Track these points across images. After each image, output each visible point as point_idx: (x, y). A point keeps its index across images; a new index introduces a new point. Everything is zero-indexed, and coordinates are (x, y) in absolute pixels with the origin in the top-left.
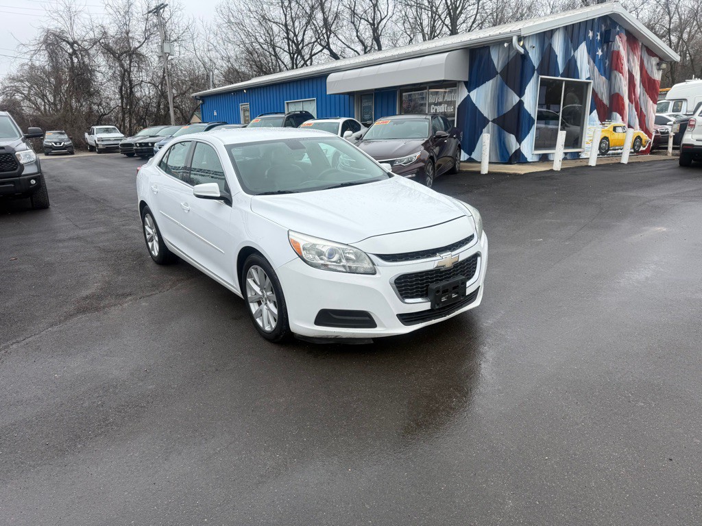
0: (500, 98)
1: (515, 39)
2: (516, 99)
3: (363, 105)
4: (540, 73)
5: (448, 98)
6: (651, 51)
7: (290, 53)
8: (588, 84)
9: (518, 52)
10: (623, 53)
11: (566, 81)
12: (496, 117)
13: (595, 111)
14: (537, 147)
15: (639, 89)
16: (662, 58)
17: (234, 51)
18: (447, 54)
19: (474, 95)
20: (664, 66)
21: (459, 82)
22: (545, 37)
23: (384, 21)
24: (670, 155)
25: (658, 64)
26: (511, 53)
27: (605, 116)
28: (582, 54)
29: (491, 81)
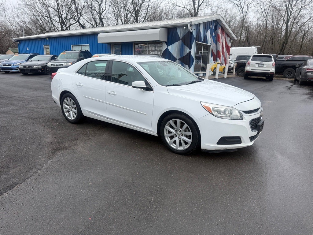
0: (181, 50)
1: (189, 25)
2: (189, 50)
3: (115, 49)
4: (196, 41)
5: (157, 48)
6: (228, 35)
7: (60, 23)
8: (210, 46)
9: (189, 31)
10: (220, 35)
11: (204, 44)
12: (180, 58)
13: (212, 57)
14: (195, 71)
15: (225, 50)
16: (231, 38)
17: (27, 19)
18: (160, 29)
19: (170, 48)
20: (232, 41)
21: (163, 41)
22: (198, 26)
23: (104, 12)
24: (234, 75)
25: (230, 40)
26: (186, 31)
27: (215, 60)
28: (208, 34)
29: (177, 42)
